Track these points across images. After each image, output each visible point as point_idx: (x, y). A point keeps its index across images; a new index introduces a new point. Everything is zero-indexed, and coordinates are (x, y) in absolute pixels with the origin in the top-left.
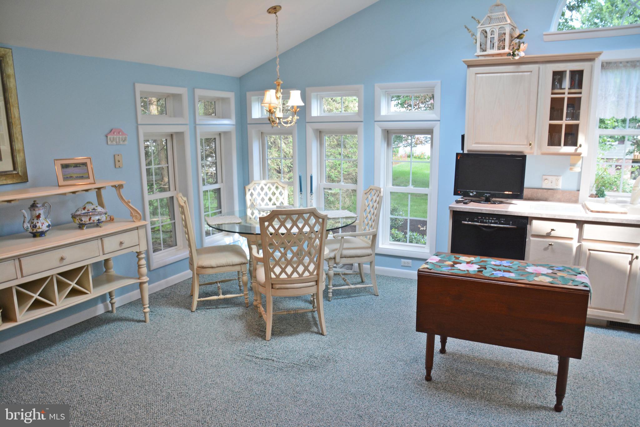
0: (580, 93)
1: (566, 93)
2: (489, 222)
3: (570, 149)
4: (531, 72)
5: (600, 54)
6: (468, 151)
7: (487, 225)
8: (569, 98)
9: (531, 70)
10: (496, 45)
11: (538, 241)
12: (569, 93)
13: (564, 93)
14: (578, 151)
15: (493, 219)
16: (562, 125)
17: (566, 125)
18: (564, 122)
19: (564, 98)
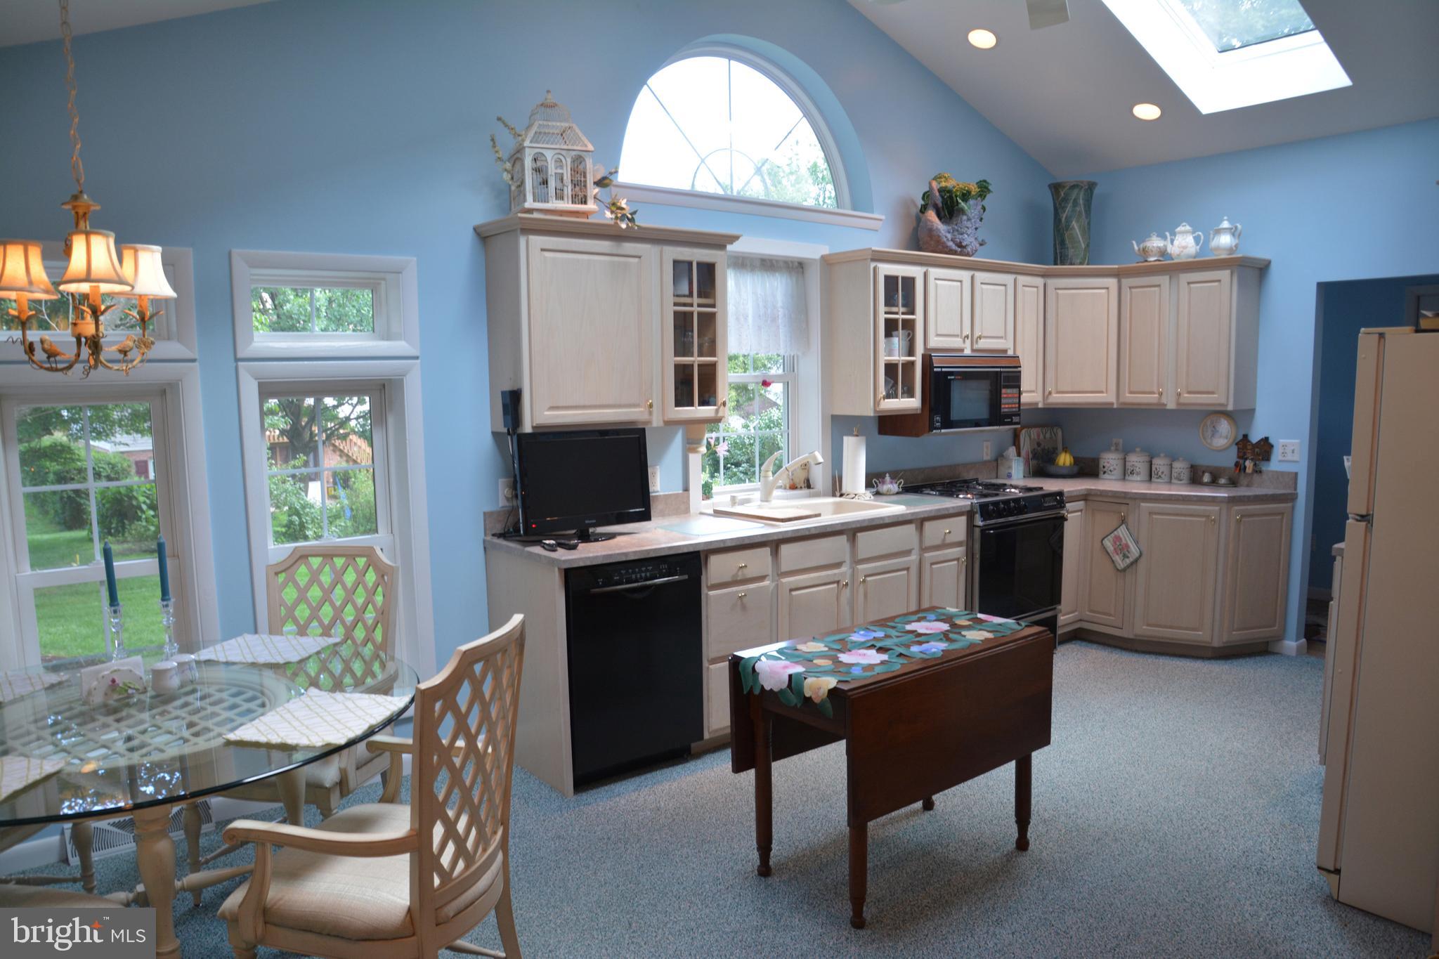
0: (713, 306)
1: (695, 305)
2: (641, 577)
3: (707, 411)
4: (640, 257)
5: (735, 238)
6: (533, 427)
7: (640, 584)
8: (700, 314)
9: (640, 254)
10: (568, 191)
11: (721, 594)
12: (699, 305)
13: (691, 305)
14: (720, 414)
15: (647, 571)
16: (692, 365)
17: (699, 365)
18: (695, 360)
19: (692, 313)
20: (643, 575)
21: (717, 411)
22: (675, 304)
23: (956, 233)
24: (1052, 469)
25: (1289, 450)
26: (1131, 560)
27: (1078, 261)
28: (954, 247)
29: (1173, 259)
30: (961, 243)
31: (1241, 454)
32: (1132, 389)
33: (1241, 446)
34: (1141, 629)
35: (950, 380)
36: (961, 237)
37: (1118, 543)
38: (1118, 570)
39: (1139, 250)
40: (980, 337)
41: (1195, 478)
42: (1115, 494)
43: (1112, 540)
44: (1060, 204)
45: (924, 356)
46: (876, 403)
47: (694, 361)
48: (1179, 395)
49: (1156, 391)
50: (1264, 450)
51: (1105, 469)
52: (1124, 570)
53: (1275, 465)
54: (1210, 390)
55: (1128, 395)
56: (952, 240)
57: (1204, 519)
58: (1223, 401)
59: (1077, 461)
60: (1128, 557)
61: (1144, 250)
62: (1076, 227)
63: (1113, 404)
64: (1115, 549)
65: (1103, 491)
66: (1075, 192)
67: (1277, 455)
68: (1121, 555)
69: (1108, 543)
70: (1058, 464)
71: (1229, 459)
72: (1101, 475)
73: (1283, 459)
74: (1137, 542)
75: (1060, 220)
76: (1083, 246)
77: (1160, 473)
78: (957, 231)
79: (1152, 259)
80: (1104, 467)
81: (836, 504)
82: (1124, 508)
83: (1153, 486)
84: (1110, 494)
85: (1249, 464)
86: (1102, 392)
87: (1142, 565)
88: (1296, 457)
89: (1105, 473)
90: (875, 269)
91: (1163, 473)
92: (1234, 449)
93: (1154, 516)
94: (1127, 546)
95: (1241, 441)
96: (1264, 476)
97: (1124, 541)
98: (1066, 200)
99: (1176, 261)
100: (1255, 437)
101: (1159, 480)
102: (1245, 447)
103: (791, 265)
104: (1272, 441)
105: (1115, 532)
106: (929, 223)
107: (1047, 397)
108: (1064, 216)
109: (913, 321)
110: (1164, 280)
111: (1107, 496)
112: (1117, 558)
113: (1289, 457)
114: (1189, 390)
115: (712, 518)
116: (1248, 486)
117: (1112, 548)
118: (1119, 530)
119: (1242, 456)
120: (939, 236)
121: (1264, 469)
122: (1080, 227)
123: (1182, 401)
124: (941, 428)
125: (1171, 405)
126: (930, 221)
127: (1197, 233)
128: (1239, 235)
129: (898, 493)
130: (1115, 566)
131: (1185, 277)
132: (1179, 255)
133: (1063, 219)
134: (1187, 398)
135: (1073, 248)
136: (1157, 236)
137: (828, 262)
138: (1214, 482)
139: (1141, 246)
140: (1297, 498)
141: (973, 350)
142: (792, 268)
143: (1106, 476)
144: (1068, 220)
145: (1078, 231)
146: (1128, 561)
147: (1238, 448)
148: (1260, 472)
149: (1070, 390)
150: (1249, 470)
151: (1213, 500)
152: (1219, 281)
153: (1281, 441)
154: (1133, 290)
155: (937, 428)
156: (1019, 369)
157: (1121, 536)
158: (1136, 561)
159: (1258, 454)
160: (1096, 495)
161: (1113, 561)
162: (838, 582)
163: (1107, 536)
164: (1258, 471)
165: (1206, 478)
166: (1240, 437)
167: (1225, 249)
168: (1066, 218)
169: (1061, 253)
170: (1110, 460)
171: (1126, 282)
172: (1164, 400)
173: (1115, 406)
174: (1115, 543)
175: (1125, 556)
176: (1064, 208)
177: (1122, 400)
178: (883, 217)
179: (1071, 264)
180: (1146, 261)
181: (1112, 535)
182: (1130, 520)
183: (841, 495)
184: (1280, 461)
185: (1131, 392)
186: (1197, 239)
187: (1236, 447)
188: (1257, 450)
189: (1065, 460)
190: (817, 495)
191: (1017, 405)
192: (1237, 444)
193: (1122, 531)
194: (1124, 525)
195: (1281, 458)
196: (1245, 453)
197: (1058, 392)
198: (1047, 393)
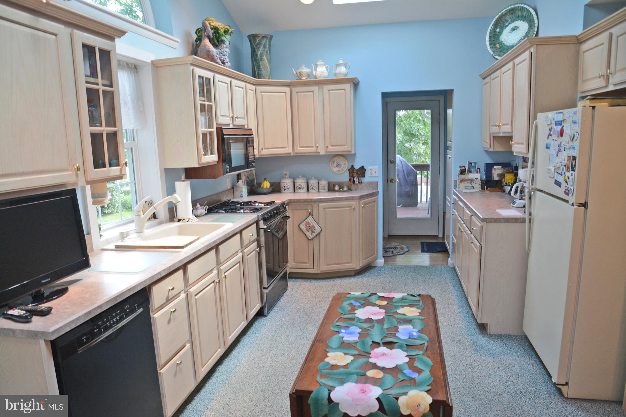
0: (112, 86)
1: (100, 84)
3: (114, 171)
4: (56, 35)
5: (123, 33)
8: (104, 92)
11: (161, 314)
12: (103, 85)
13: (98, 84)
15: (117, 315)
16: (102, 134)
17: (107, 134)
18: (105, 129)
19: (98, 90)
20: (115, 319)
21: (121, 170)
22: (87, 82)
23: (221, 55)
24: (260, 190)
25: (373, 172)
26: (316, 233)
27: (268, 78)
28: (220, 63)
29: (317, 78)
30: (224, 60)
31: (351, 175)
32: (301, 146)
33: (351, 171)
34: (325, 268)
35: (230, 142)
36: (224, 57)
37: (308, 226)
38: (309, 239)
39: (297, 73)
40: (237, 118)
41: (331, 188)
42: (305, 201)
43: (304, 225)
44: (256, 46)
45: (217, 128)
46: (199, 158)
47: (103, 131)
48: (327, 147)
49: (314, 145)
50: (362, 172)
51: (285, 188)
52: (313, 239)
53: (367, 179)
54: (343, 144)
55: (299, 148)
56: (219, 59)
57: (349, 209)
58: (349, 149)
59: (272, 185)
60: (314, 232)
61: (300, 73)
62: (266, 59)
63: (290, 153)
64: (307, 229)
65: (298, 199)
66: (265, 40)
67: (367, 174)
68: (310, 232)
69: (303, 227)
70: (263, 187)
71: (345, 177)
72: (283, 191)
73: (371, 176)
74: (318, 224)
75: (257, 55)
76: (269, 70)
77: (314, 187)
78: (222, 53)
79: (304, 78)
80: (284, 187)
81: (179, 227)
82: (310, 207)
83: (321, 194)
84: (302, 201)
85: (356, 179)
86: (286, 147)
87: (322, 235)
88: (377, 175)
89: (285, 190)
90: (193, 70)
91: (315, 187)
92: (348, 173)
93: (326, 210)
94: (313, 227)
95: (351, 168)
96: (363, 185)
97: (311, 224)
98: (259, 44)
99: (318, 79)
100: (357, 167)
101: (314, 191)
102: (353, 171)
103: (130, 66)
104: (365, 167)
105: (306, 220)
106: (207, 47)
107: (261, 151)
108: (259, 52)
109: (211, 106)
110: (315, 88)
111: (301, 202)
112: (309, 234)
113: (374, 175)
114: (332, 144)
115: (114, 252)
116: (355, 190)
117: (305, 229)
118: (308, 219)
119: (352, 176)
120: (213, 55)
121: (363, 181)
122: (267, 59)
123: (328, 150)
124: (229, 172)
125: (322, 153)
126: (207, 45)
127: (326, 66)
128: (349, 67)
129: (206, 214)
130: (307, 238)
131: (326, 87)
132: (320, 76)
133: (259, 55)
134: (332, 149)
135: (264, 70)
136: (305, 67)
137: (156, 65)
138: (341, 189)
139: (298, 71)
140: (378, 194)
141: (234, 125)
142: (131, 68)
143: (286, 191)
144: (261, 55)
145: (266, 61)
146: (314, 234)
147: (350, 172)
148: (361, 183)
149: (271, 147)
150: (356, 182)
151: (353, 198)
152: (345, 89)
153: (369, 167)
154: (299, 94)
155: (227, 172)
156: (252, 136)
157: (310, 222)
158: (319, 234)
159: (359, 174)
160: (294, 202)
161: (306, 235)
162: (214, 282)
163: (302, 223)
164: (360, 182)
165: (337, 188)
166: (350, 167)
167: (343, 74)
168: (260, 54)
169: (258, 73)
170: (287, 183)
171: (295, 90)
172: (319, 150)
173: (292, 155)
174: (306, 226)
175: (313, 232)
176: (259, 49)
177: (296, 151)
178: (179, 41)
179: (264, 79)
180: (301, 79)
181: (305, 222)
182: (315, 213)
183: (179, 220)
184: (369, 177)
185: (300, 147)
186: (327, 68)
187: (349, 172)
188: (359, 172)
189: (266, 185)
190: (161, 223)
191: (253, 157)
192: (349, 170)
193: (310, 219)
194: (311, 216)
195: (370, 175)
196: (353, 174)
197: (266, 149)
198: (260, 149)
